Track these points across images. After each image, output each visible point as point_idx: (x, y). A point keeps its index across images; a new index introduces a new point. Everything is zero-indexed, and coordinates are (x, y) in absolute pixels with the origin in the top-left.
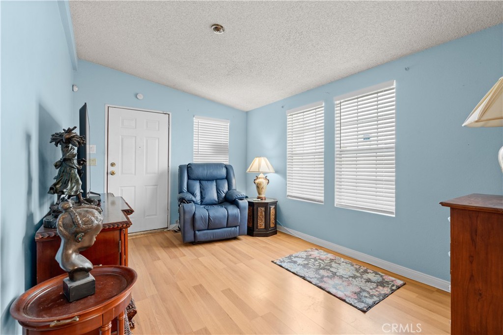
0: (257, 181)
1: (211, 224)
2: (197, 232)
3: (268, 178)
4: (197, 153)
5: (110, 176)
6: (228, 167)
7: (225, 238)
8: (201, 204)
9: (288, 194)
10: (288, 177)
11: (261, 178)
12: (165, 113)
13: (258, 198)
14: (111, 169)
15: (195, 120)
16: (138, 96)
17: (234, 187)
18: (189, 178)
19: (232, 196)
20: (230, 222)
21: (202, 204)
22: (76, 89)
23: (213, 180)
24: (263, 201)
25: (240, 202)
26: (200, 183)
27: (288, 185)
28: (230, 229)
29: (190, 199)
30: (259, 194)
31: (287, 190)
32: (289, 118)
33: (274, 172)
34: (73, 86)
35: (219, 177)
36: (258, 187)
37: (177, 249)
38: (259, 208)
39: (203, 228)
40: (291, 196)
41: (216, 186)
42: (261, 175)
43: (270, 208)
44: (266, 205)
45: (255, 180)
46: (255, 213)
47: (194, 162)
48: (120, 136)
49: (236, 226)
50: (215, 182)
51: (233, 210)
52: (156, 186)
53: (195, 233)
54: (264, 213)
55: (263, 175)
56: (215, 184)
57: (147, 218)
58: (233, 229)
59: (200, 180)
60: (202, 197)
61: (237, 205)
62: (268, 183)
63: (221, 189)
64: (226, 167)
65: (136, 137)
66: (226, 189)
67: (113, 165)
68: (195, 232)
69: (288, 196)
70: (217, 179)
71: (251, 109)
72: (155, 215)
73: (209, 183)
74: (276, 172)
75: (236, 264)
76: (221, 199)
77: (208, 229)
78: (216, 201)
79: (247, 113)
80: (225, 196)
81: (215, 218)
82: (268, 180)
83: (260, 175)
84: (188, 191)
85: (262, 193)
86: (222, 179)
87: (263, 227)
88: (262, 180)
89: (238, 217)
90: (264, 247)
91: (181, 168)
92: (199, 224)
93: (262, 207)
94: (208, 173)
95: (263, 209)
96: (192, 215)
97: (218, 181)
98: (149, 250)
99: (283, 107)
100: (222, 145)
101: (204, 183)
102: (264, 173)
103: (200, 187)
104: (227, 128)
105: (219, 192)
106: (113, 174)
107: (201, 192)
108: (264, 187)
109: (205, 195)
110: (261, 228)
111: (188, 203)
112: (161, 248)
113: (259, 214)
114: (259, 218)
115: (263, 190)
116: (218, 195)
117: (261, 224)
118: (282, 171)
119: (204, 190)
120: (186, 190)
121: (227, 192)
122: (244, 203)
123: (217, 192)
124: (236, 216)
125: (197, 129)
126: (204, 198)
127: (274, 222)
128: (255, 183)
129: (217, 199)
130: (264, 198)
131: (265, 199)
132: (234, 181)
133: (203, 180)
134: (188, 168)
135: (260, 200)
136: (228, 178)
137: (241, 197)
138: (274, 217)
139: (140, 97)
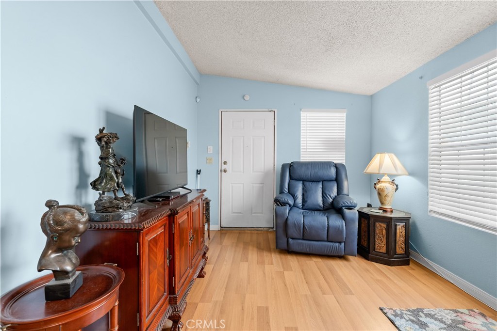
0: (378, 186)
1: (306, 234)
2: (290, 240)
3: (396, 182)
4: (305, 150)
5: (223, 173)
6: (338, 167)
7: (325, 253)
8: (302, 209)
9: (430, 208)
10: (430, 182)
11: (384, 182)
12: (270, 110)
13: (380, 210)
14: (224, 167)
15: (303, 114)
16: (245, 97)
17: (345, 191)
18: (291, 178)
19: (338, 203)
20: (332, 236)
21: (304, 208)
22: (198, 100)
23: (319, 181)
24: (388, 215)
25: (346, 211)
26: (303, 184)
27: (430, 195)
28: (331, 244)
29: (285, 202)
30: (382, 203)
31: (430, 203)
32: (433, 93)
33: (407, 173)
34: (196, 98)
35: (326, 178)
36: (379, 194)
37: (269, 254)
38: (377, 224)
39: (297, 237)
40: (436, 212)
41: (322, 188)
42: (386, 178)
43: (396, 225)
44: (389, 221)
45: (375, 184)
46: (371, 229)
47: (301, 161)
48: (231, 137)
49: (340, 242)
50: (321, 183)
51: (336, 221)
52: (262, 185)
53: (288, 241)
54: (384, 232)
55: (388, 178)
56: (321, 186)
57: (254, 215)
58: (336, 244)
59: (304, 181)
60: (304, 201)
61: (343, 216)
62: (397, 189)
63: (327, 192)
64: (336, 166)
65: (244, 137)
66: (334, 193)
67: (225, 163)
68: (288, 239)
69: (431, 211)
70: (324, 181)
71: (376, 91)
72: (262, 213)
73: (314, 184)
74: (411, 174)
75: (324, 294)
76: (327, 205)
77: (303, 239)
78: (320, 207)
79: (372, 97)
80: (333, 201)
81: (311, 227)
82: (397, 186)
83: (384, 177)
84: (289, 192)
85: (386, 202)
86: (331, 181)
87: (384, 250)
88: (385, 185)
89: (342, 232)
90: (378, 280)
91: (284, 167)
92: (292, 231)
93: (382, 222)
94: (313, 173)
95: (384, 225)
96: (285, 220)
97: (325, 183)
98: (244, 248)
99: (422, 78)
100: (337, 139)
101: (307, 184)
102: (390, 176)
103: (303, 189)
104: (344, 119)
105: (324, 195)
106: (225, 171)
107: (303, 195)
108: (390, 195)
109: (307, 198)
110: (381, 251)
111: (282, 206)
112: (255, 249)
113: (377, 231)
114: (377, 237)
115: (388, 199)
116: (323, 200)
117: (381, 246)
118: (421, 174)
119: (306, 192)
120: (287, 191)
121: (336, 197)
122: (353, 214)
123: (323, 197)
124: (339, 229)
125: (305, 123)
126: (306, 201)
127: (403, 246)
128: (375, 188)
129: (321, 204)
130: (389, 210)
131: (392, 212)
132: (345, 184)
133: (306, 181)
134: (290, 166)
135: (381, 211)
136: (338, 180)
137: (350, 205)
138: (403, 239)
139: (247, 98)
